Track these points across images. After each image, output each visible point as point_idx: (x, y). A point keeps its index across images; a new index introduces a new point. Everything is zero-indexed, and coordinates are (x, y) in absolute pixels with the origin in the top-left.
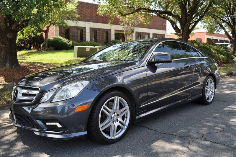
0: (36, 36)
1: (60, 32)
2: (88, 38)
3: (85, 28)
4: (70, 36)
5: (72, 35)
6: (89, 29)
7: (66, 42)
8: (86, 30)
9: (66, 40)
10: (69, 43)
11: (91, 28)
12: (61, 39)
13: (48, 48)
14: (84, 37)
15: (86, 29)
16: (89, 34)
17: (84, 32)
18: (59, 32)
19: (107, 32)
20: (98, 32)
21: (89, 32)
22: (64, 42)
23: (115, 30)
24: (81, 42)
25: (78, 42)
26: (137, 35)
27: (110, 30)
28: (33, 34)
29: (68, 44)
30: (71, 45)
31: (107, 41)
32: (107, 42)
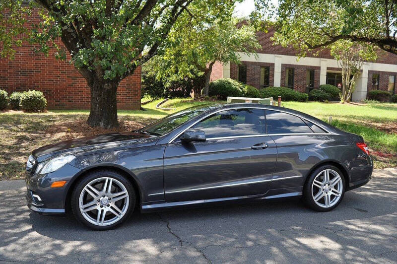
0: (197, 76)
1: (231, 71)
2: (277, 81)
3: (273, 65)
4: (247, 78)
5: (250, 76)
6: (280, 66)
7: (238, 87)
8: (275, 68)
9: (238, 84)
10: (242, 89)
11: (283, 65)
12: (230, 83)
13: (209, 97)
14: (270, 79)
15: (275, 66)
16: (280, 74)
17: (271, 72)
18: (229, 71)
19: (313, 72)
20: (295, 71)
21: (280, 71)
22: (234, 87)
23: (328, 68)
24: (265, 87)
25: (260, 87)
26: (371, 76)
27: (319, 68)
28: (192, 73)
29: (239, 91)
30: (245, 93)
31: (312, 86)
32: (312, 89)
